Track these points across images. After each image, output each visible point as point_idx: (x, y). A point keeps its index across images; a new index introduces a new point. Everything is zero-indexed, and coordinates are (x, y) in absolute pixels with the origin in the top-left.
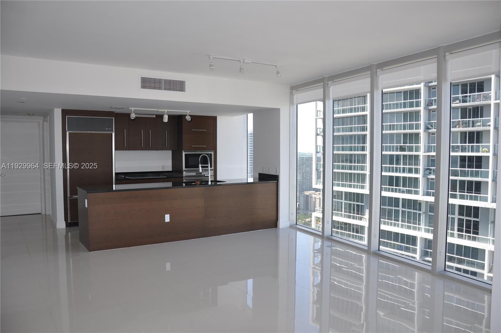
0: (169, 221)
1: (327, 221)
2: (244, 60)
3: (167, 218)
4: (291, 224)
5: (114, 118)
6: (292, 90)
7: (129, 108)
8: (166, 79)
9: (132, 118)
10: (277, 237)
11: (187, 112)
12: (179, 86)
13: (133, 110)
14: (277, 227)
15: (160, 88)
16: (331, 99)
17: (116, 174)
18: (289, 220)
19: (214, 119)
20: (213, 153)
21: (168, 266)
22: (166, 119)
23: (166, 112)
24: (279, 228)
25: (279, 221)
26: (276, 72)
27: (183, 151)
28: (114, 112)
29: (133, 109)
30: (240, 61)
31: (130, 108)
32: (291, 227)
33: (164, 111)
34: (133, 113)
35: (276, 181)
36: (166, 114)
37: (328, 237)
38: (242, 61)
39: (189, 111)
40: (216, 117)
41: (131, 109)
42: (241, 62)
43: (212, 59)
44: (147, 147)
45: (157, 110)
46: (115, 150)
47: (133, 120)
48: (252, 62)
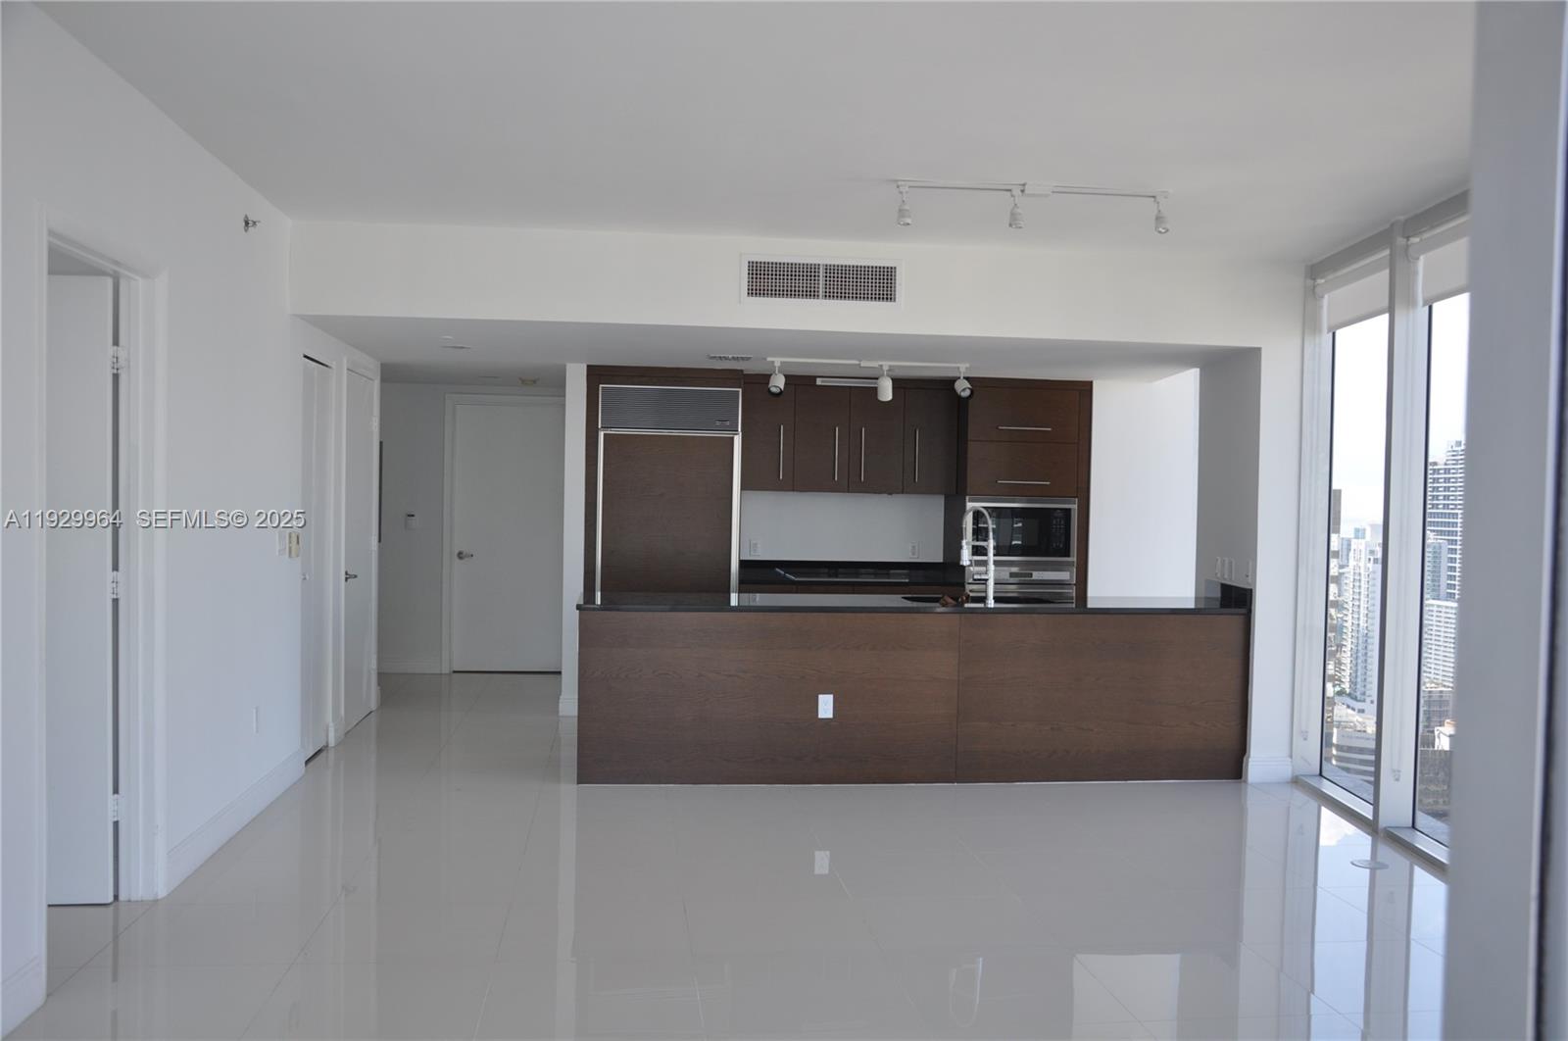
0: (831, 716)
1: (1394, 771)
2: (1024, 185)
3: (826, 707)
4: (1297, 773)
5: (740, 390)
6: (1314, 279)
7: (765, 359)
8: (832, 263)
9: (773, 390)
10: (1241, 813)
11: (958, 368)
12: (877, 284)
13: (777, 364)
14: (1241, 778)
15: (812, 294)
16: (1420, 302)
17: (743, 564)
18: (1291, 757)
19: (1084, 390)
20: (1074, 507)
21: (822, 862)
22: (886, 393)
23: (886, 368)
24: (1246, 782)
25: (1249, 757)
26: (1154, 218)
27: (967, 498)
28: (742, 371)
29: (778, 361)
30: (1010, 190)
31: (769, 359)
32: (1296, 781)
33: (881, 366)
34: (779, 372)
35: (1243, 611)
36: (888, 375)
37: (1391, 830)
38: (1017, 192)
39: (968, 365)
40: (1091, 382)
41: (773, 362)
42: (1014, 193)
43: (907, 192)
44: (852, 483)
45: (857, 362)
46: (744, 487)
47: (773, 394)
48: (1053, 192)
